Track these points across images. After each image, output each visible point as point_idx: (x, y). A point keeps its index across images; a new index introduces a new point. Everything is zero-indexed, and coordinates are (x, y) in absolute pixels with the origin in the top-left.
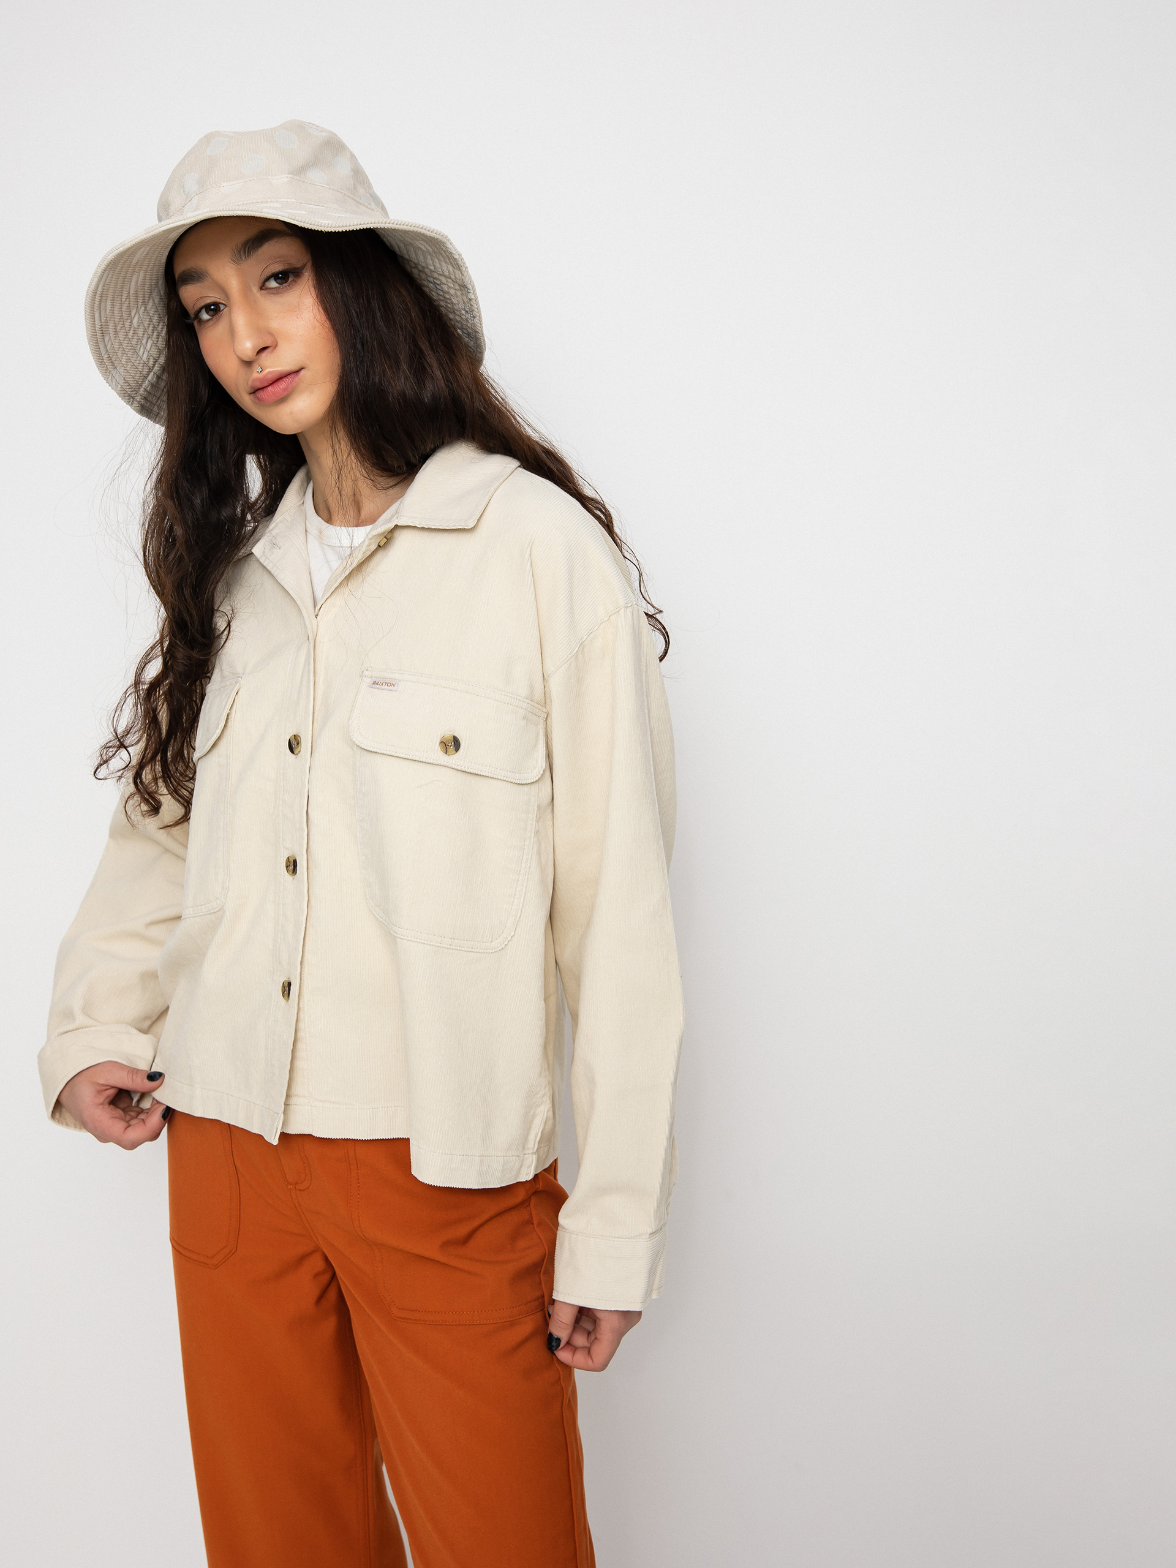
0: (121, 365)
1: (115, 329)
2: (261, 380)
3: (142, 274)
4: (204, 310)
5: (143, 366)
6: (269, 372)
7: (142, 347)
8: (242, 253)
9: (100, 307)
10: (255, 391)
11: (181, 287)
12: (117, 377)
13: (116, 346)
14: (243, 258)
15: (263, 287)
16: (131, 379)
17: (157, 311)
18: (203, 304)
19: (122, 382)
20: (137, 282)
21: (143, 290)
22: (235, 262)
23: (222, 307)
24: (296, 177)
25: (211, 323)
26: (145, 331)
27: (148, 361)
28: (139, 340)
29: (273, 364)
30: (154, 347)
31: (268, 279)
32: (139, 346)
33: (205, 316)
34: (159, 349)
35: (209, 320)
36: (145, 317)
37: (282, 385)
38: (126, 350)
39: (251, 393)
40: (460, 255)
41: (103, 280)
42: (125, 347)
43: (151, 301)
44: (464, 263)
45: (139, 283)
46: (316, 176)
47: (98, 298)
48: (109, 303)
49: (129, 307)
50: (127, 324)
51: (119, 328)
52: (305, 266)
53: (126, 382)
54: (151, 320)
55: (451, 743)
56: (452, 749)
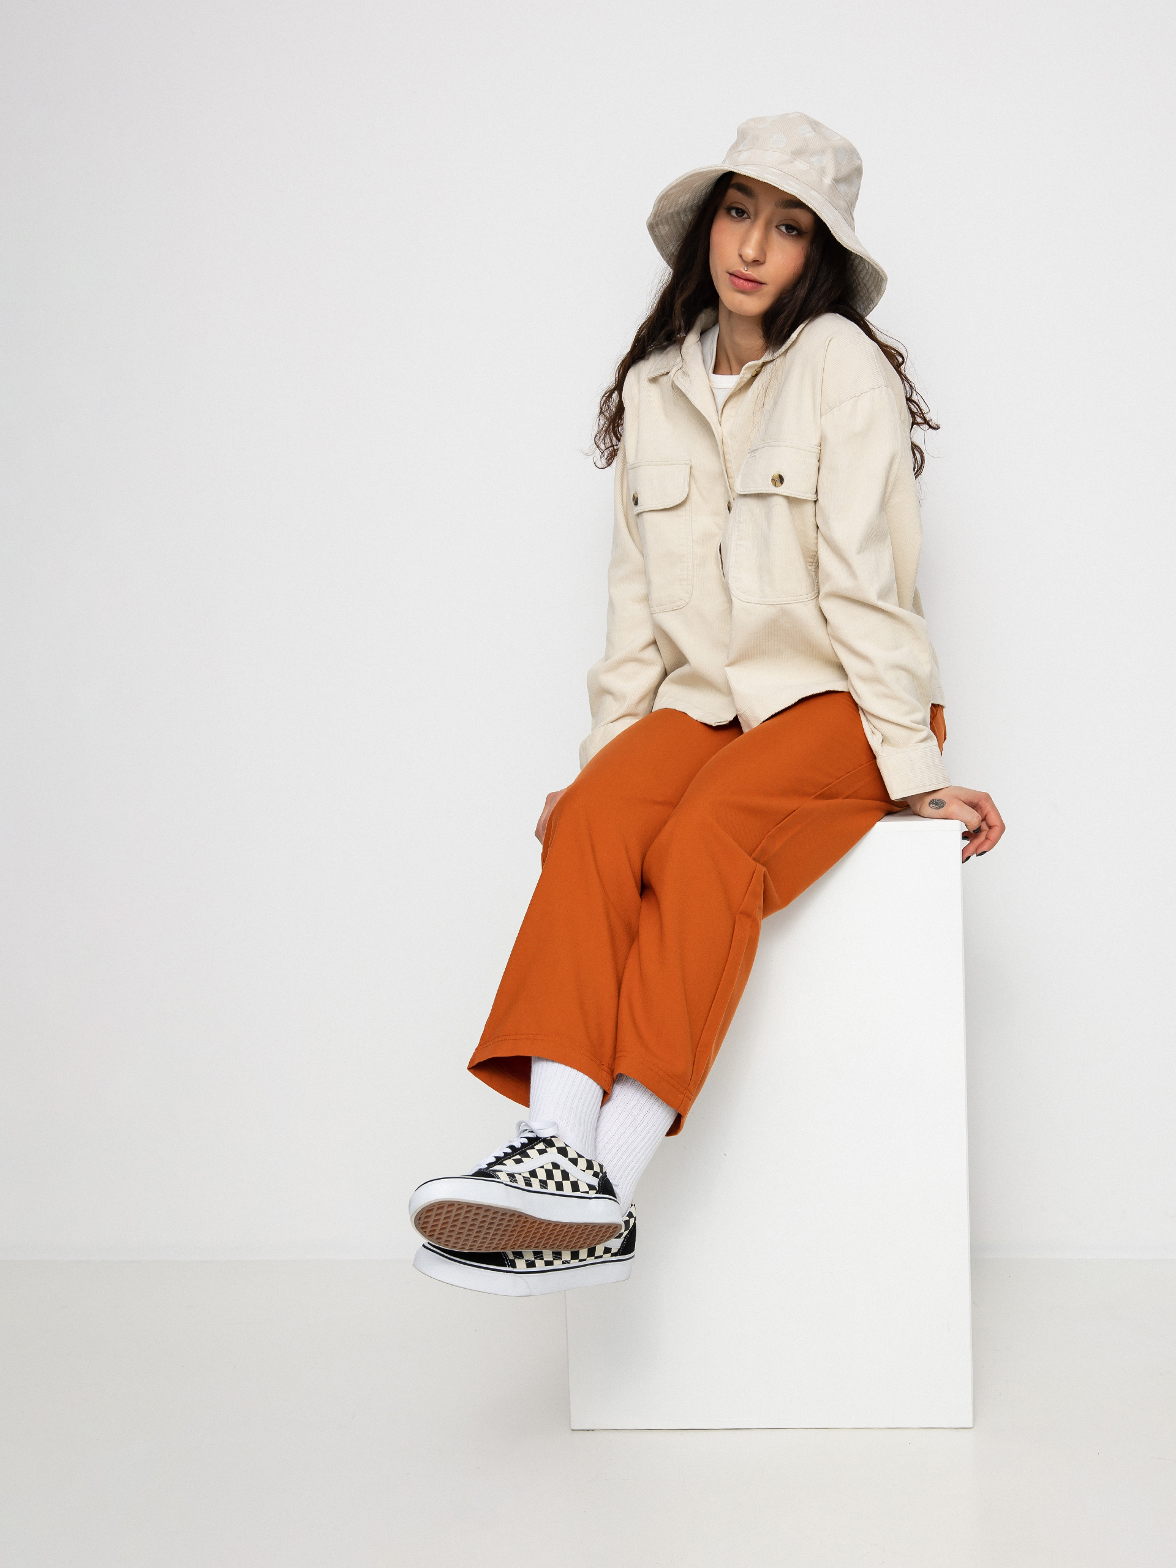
2: (741, 273)
4: (735, 209)
10: (732, 274)
15: (778, 228)
18: (738, 206)
22: (776, 204)
23: (747, 216)
25: (735, 219)
29: (754, 272)
33: (733, 213)
35: (735, 217)
37: (750, 284)
39: (729, 273)
55: (778, 479)
56: (778, 483)
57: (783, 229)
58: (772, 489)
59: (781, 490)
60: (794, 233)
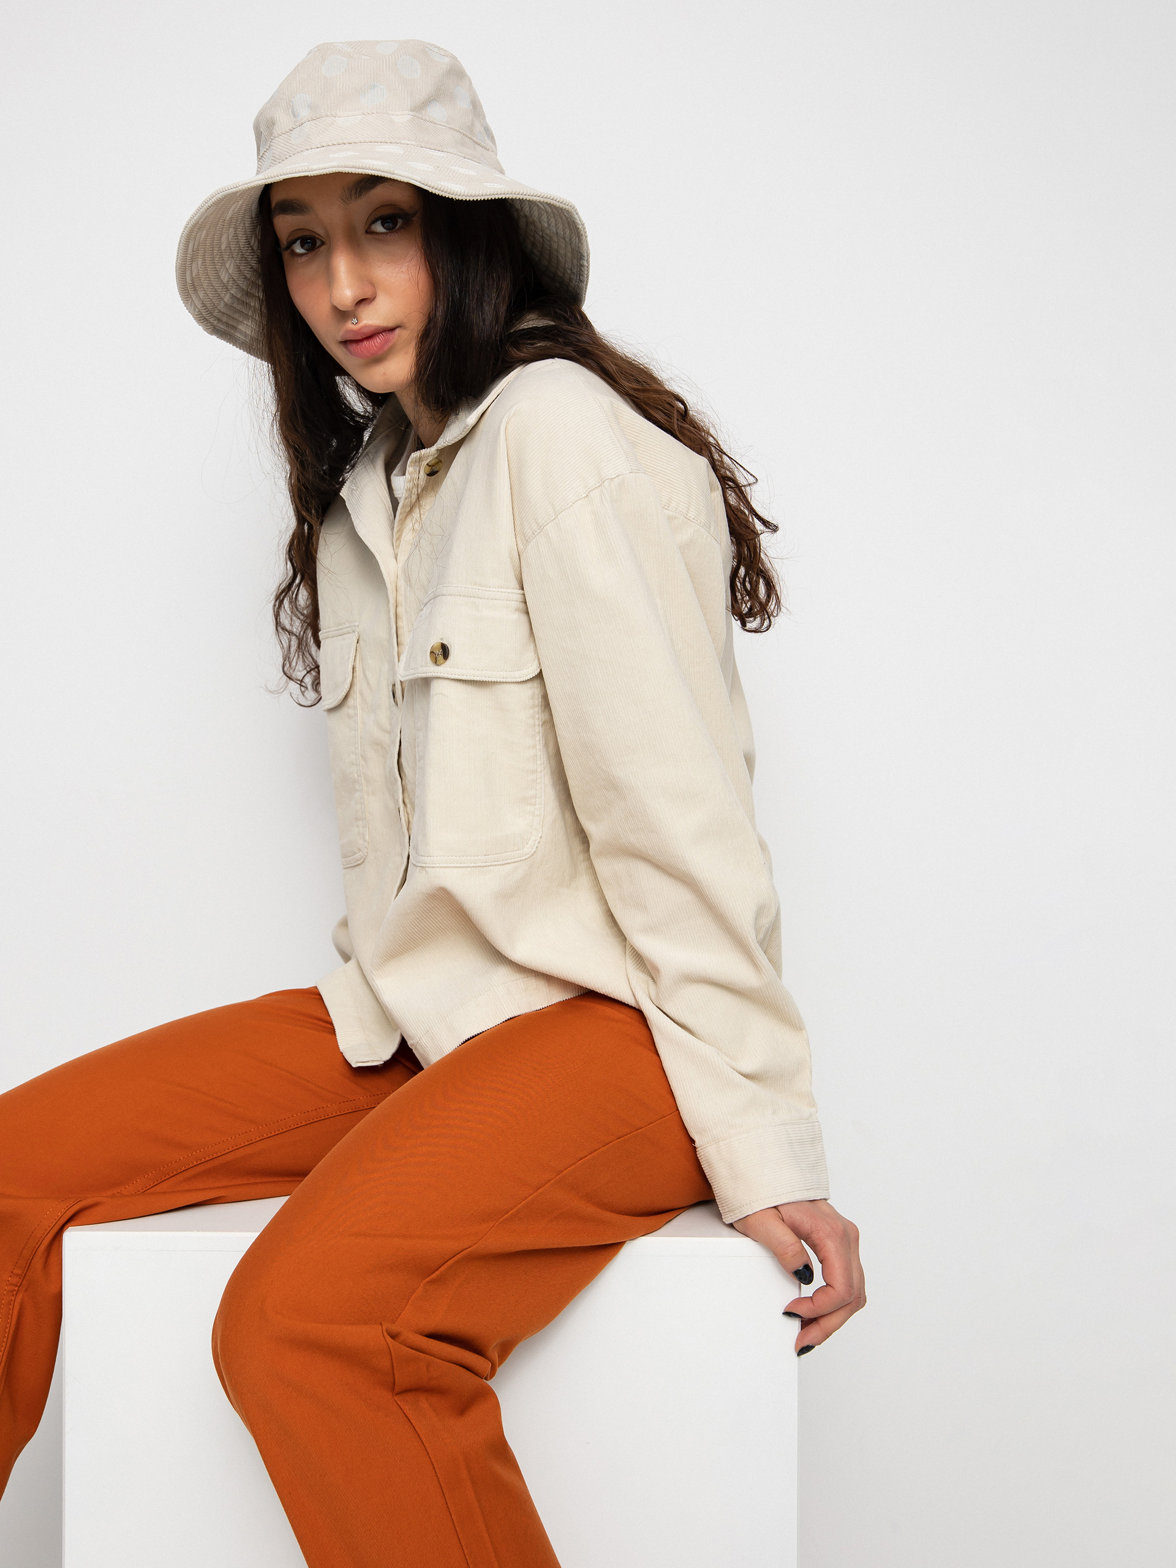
2: (355, 332)
4: (299, 242)
8: (353, 192)
10: (345, 343)
12: (196, 301)
14: (353, 197)
15: (369, 232)
18: (300, 235)
19: (199, 306)
22: (343, 200)
23: (318, 243)
24: (417, 115)
25: (304, 259)
29: (371, 318)
31: (374, 222)
33: (299, 250)
35: (303, 255)
37: (378, 341)
39: (342, 343)
40: (583, 225)
44: (585, 233)
46: (437, 112)
52: (415, 214)
53: (204, 305)
55: (439, 652)
56: (440, 658)
57: (379, 228)
58: (431, 670)
59: (446, 669)
60: (400, 222)
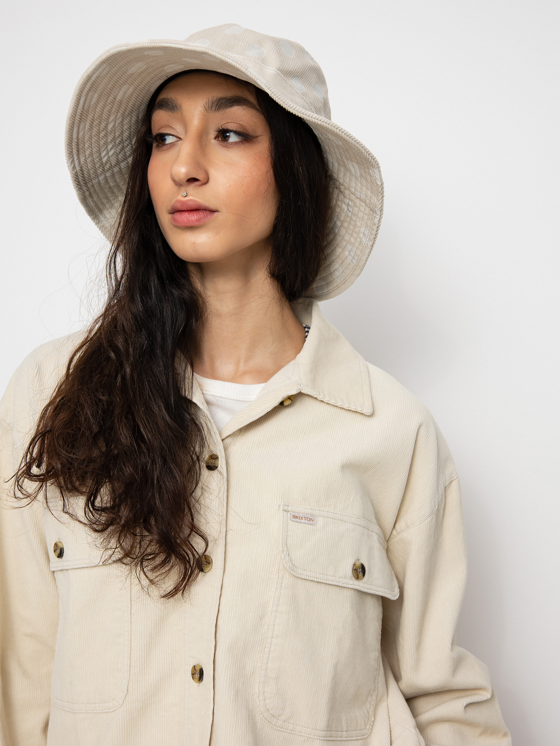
0: (84, 155)
1: (92, 122)
2: (182, 203)
3: (131, 89)
5: (100, 166)
6: (191, 200)
7: (106, 150)
8: (215, 104)
9: (87, 95)
10: (174, 212)
11: (156, 110)
13: (87, 138)
14: (213, 109)
16: (86, 170)
17: (130, 128)
20: (125, 93)
21: (127, 104)
22: (205, 108)
26: (114, 139)
27: (105, 164)
28: (106, 143)
29: (196, 196)
30: (115, 156)
32: (104, 148)
34: (118, 159)
36: (119, 128)
37: (196, 216)
38: (93, 145)
39: (170, 213)
41: (100, 70)
42: (93, 142)
43: (129, 118)
45: (126, 96)
47: (89, 85)
48: (96, 96)
49: (110, 111)
50: (103, 125)
51: (95, 124)
54: (122, 133)
